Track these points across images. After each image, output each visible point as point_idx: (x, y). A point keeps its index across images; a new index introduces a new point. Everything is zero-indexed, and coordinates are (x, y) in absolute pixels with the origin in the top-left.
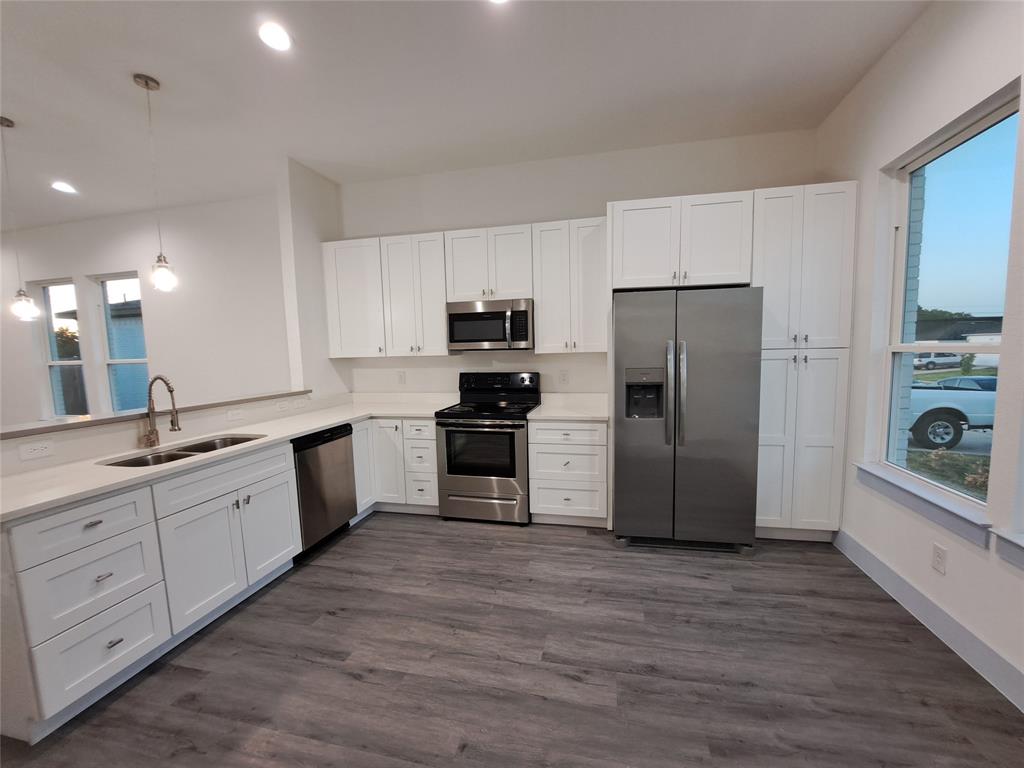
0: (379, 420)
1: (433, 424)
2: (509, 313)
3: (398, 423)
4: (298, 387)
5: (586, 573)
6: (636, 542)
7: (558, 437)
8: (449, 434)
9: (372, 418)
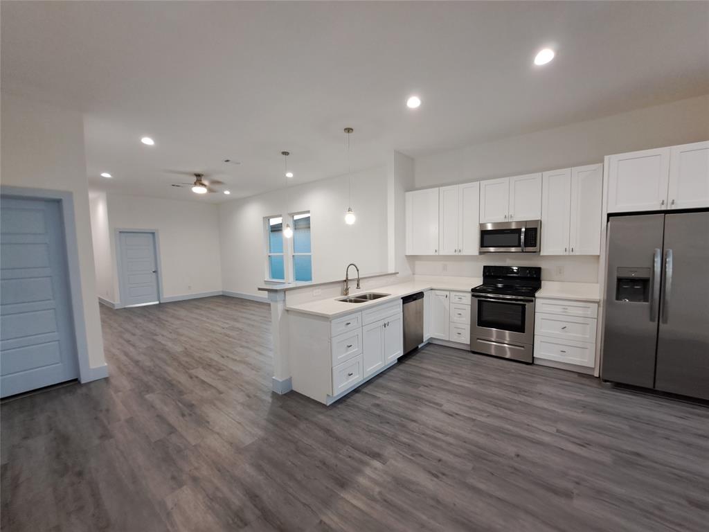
0: (436, 291)
1: (469, 296)
2: (523, 230)
3: (448, 293)
4: (391, 270)
5: (580, 397)
6: (619, 386)
7: (558, 310)
8: (480, 302)
9: (432, 289)
